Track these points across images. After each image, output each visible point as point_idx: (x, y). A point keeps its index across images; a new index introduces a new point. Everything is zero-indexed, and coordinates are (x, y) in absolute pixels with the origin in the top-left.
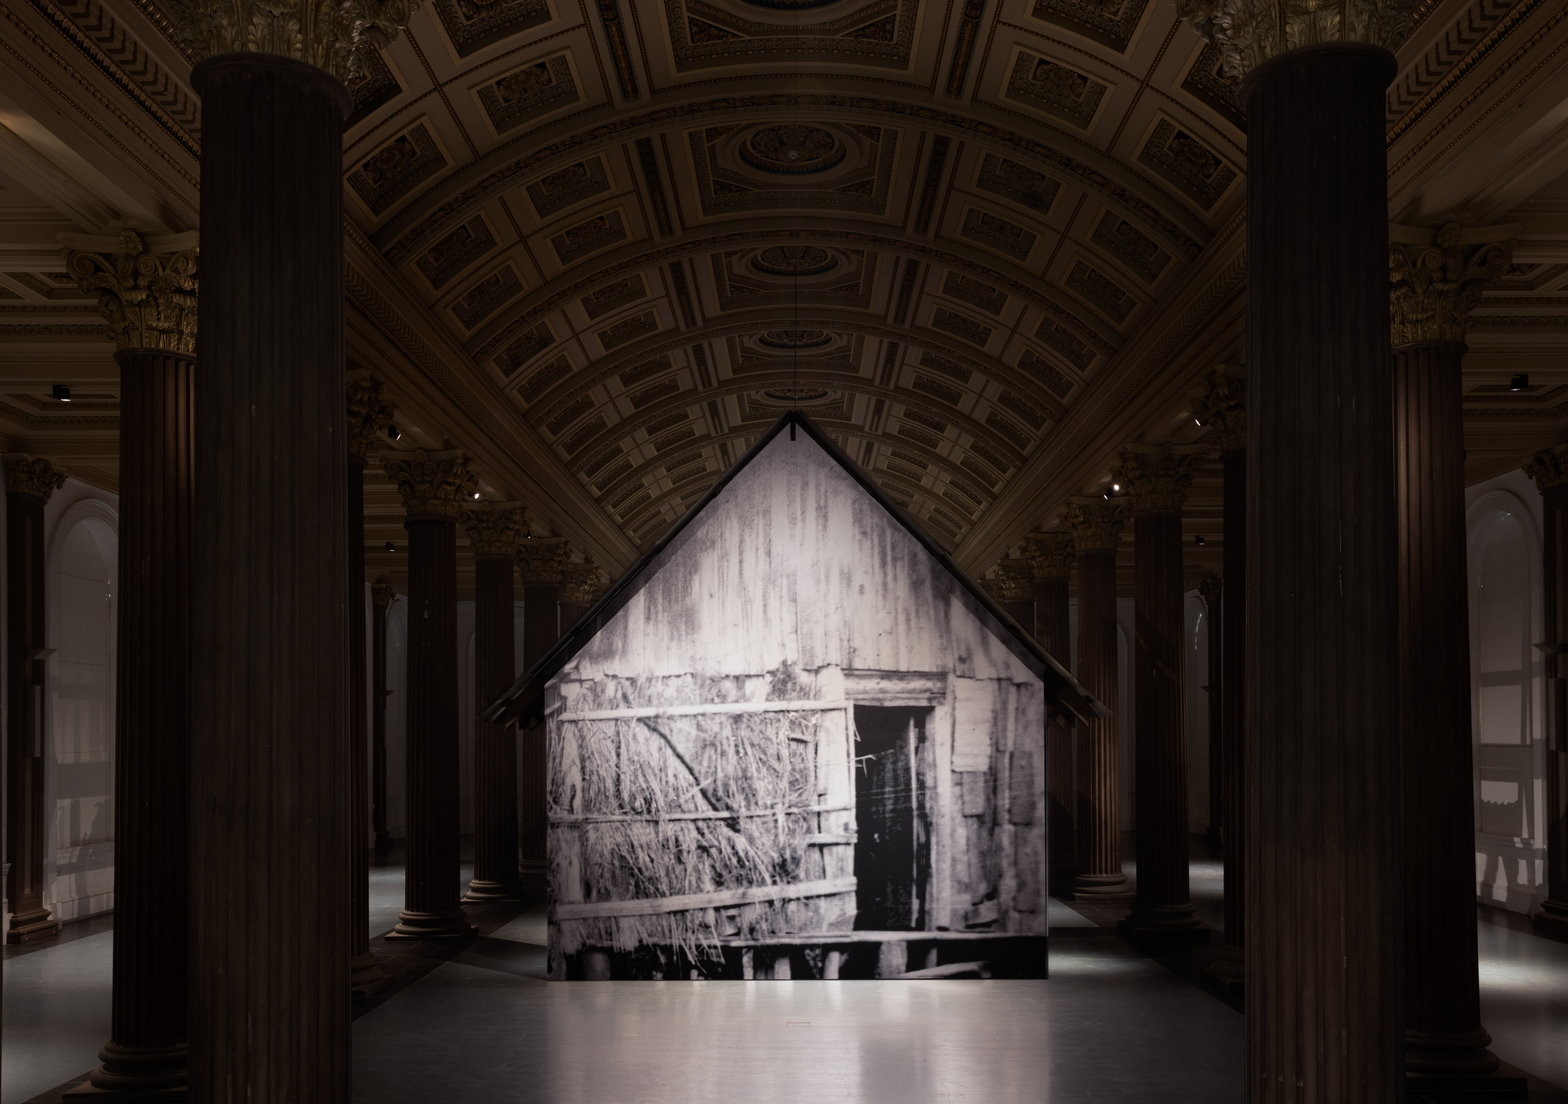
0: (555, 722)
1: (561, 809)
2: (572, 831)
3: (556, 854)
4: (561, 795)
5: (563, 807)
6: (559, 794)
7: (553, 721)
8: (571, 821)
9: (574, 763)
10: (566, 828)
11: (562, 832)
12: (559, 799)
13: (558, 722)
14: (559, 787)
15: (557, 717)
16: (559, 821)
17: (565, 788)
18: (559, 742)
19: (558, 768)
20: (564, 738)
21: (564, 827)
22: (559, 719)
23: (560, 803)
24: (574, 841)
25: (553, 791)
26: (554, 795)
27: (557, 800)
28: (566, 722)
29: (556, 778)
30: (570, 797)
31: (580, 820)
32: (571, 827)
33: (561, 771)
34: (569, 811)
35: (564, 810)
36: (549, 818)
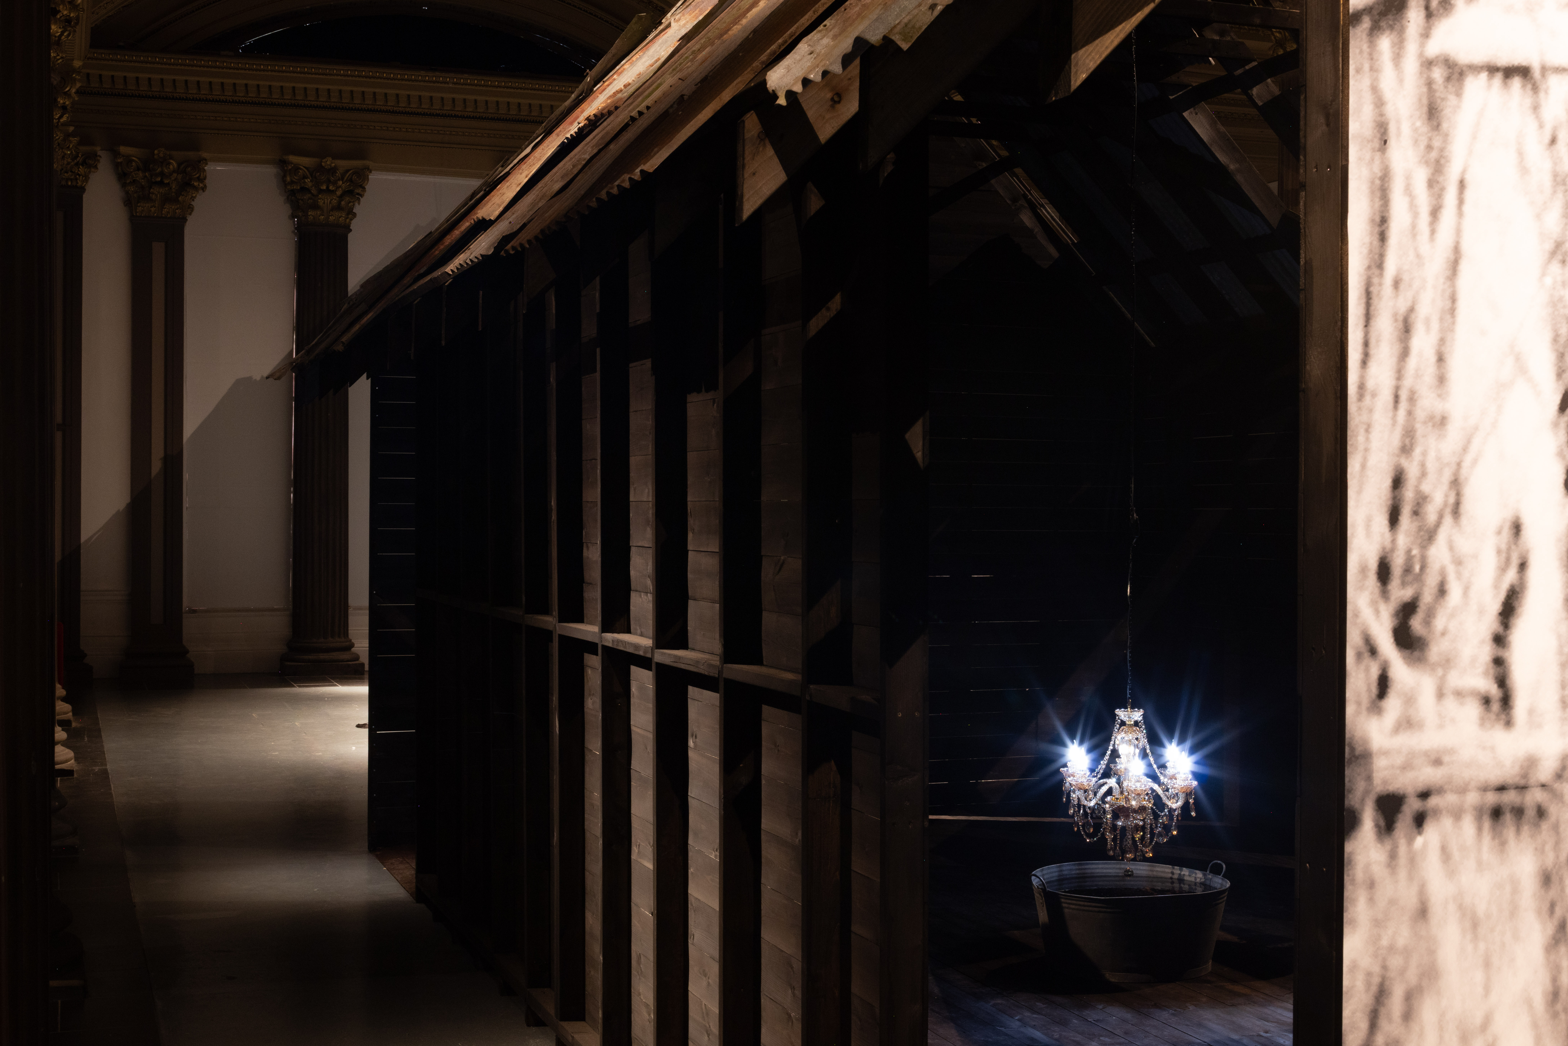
0: (1411, 64)
1: (1440, 694)
2: (1502, 845)
3: (1408, 1016)
4: (1442, 591)
5: (1456, 679)
6: (1431, 581)
7: (1398, 57)
8: (1495, 776)
9: (1521, 367)
10: (1468, 825)
11: (1445, 853)
12: (1430, 615)
13: (1428, 64)
14: (1429, 536)
15: (1426, 35)
16: (1427, 775)
17: (1464, 545)
18: (1435, 212)
19: (1428, 402)
20: (1462, 185)
21: (1457, 815)
22: (1434, 48)
23: (1435, 651)
24: (1514, 911)
25: (1398, 563)
26: (1400, 593)
27: (1416, 624)
28: (1475, 69)
29: (1412, 472)
30: (1494, 606)
31: (1545, 771)
32: (1496, 813)
33: (1441, 422)
34: (1486, 701)
35: (1459, 694)
36: (1366, 757)
